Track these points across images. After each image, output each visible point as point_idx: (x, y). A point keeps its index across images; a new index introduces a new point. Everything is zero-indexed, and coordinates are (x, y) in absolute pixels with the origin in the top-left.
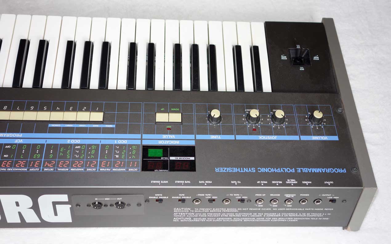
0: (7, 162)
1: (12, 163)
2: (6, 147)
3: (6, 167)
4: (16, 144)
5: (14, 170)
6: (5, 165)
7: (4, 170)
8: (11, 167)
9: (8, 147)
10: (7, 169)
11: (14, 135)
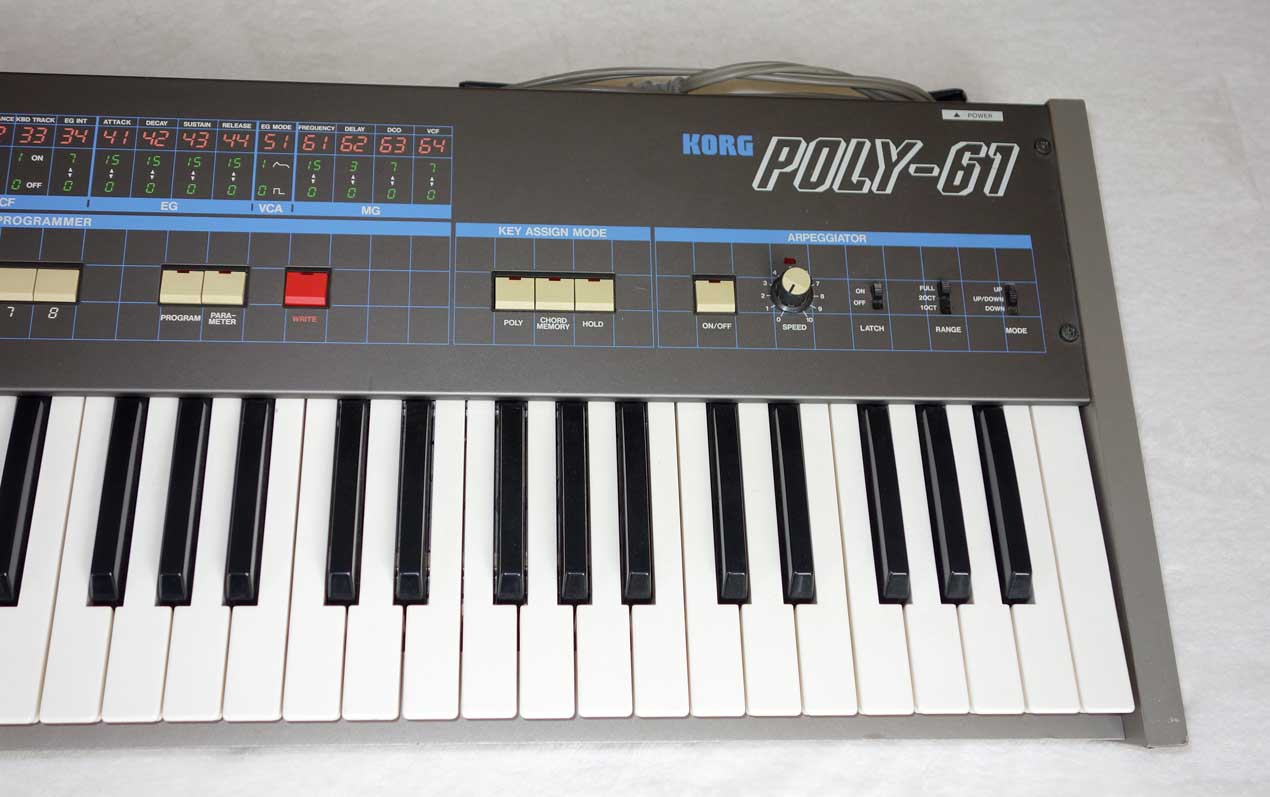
0: (32, 140)
1: (19, 137)
2: (39, 185)
3: (35, 127)
4: (11, 192)
5: (12, 119)
6: (36, 132)
7: (39, 119)
8: (21, 127)
9: (33, 185)
10: (32, 120)
11: (17, 221)
